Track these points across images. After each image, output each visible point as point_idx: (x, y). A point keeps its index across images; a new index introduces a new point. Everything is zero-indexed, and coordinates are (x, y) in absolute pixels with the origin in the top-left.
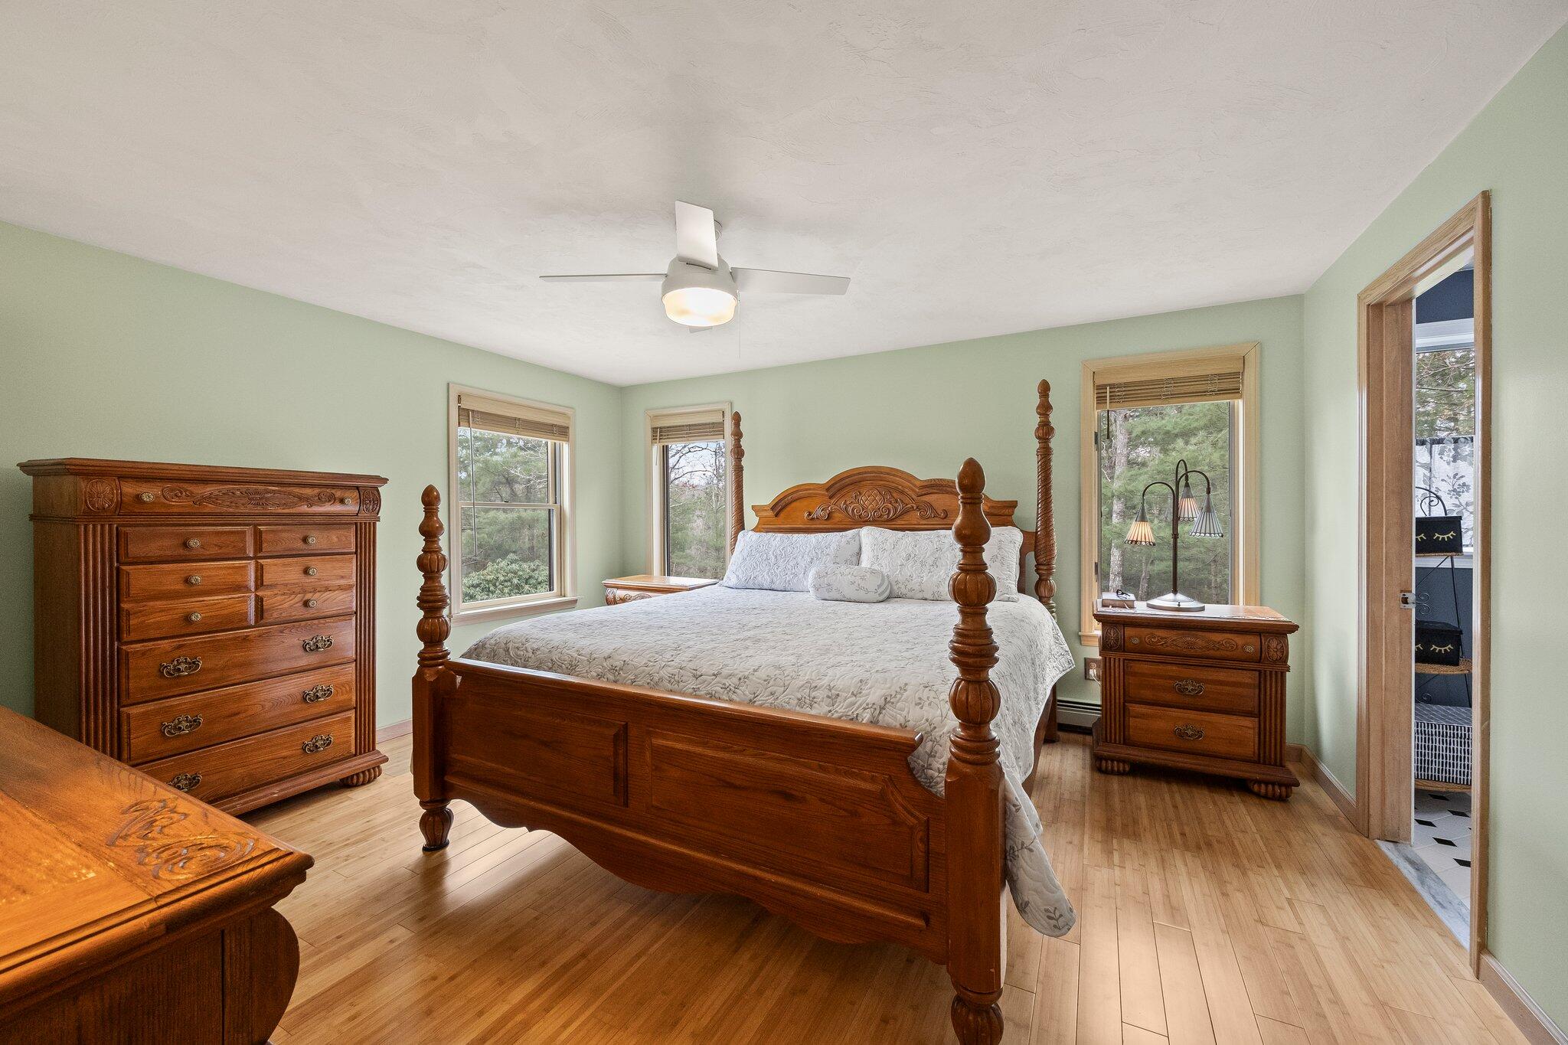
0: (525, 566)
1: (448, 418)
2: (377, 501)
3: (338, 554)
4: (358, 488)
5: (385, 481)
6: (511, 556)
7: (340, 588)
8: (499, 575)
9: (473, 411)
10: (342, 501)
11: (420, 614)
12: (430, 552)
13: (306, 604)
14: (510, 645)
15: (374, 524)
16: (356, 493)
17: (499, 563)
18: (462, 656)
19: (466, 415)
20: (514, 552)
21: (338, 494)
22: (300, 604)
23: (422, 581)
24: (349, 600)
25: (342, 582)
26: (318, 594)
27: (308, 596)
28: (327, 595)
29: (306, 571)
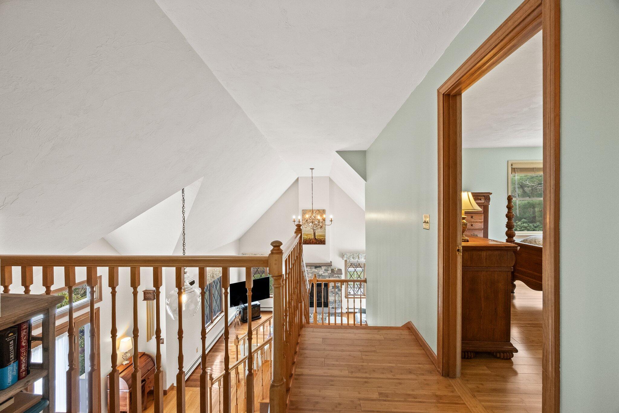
0: (531, 225)
1: (508, 172)
2: (489, 199)
3: (479, 213)
4: (484, 196)
5: (491, 194)
6: (523, 220)
7: (480, 222)
8: (517, 228)
9: (516, 168)
10: (480, 200)
11: (507, 229)
12: (510, 213)
13: (472, 225)
14: (537, 240)
15: (488, 205)
16: (484, 197)
17: (517, 223)
18: (521, 242)
19: (514, 170)
20: (524, 218)
21: (479, 198)
22: (470, 225)
23: (507, 221)
24: (481, 226)
25: (480, 221)
26: (474, 223)
27: (472, 223)
28: (477, 223)
29: (472, 217)
